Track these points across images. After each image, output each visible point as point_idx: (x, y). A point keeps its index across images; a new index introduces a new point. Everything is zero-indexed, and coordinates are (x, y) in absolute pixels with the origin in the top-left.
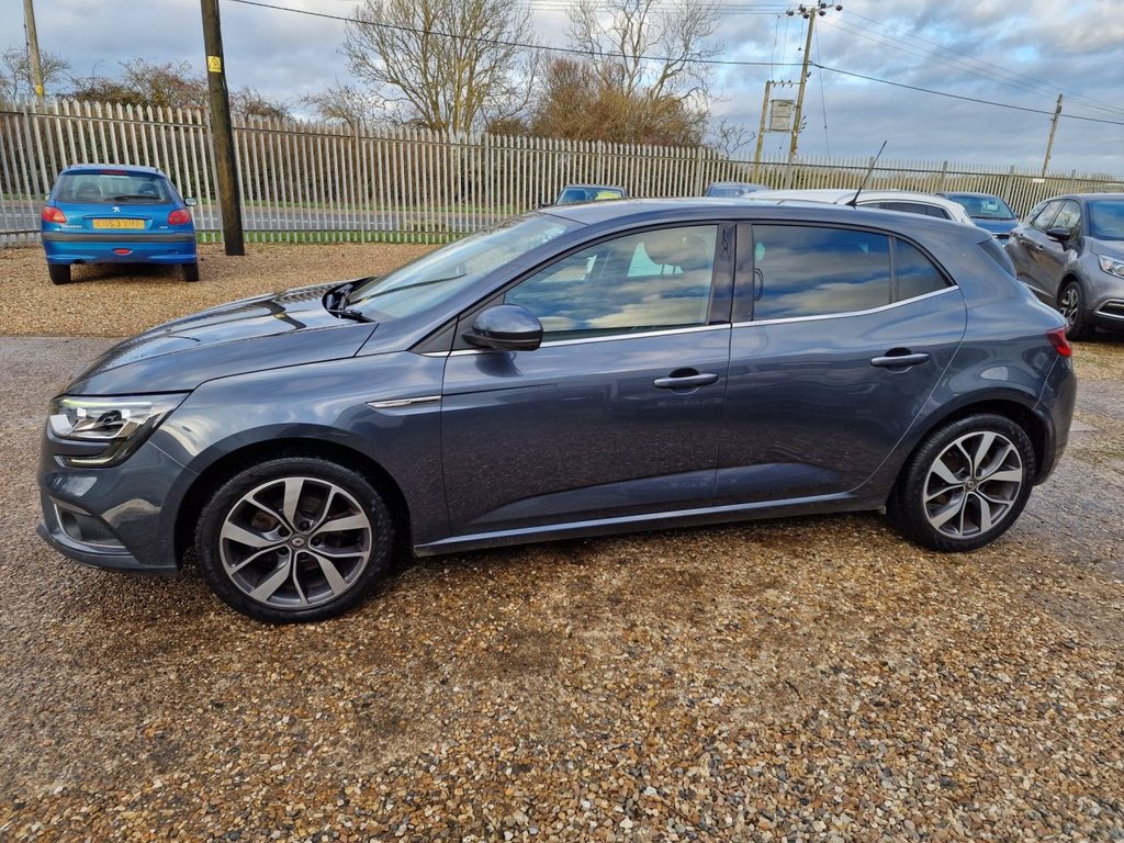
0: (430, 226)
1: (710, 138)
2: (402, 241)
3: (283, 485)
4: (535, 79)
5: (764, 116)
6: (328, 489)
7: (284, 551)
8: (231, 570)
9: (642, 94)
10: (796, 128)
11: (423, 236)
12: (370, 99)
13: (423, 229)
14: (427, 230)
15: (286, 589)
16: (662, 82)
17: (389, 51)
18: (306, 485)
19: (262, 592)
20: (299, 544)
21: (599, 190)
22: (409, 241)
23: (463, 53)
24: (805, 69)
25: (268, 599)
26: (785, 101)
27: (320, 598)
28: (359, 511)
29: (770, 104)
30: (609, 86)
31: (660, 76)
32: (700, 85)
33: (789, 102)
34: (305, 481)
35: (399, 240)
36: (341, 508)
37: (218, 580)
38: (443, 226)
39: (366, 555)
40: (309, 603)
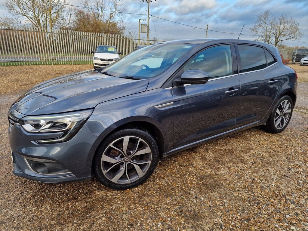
0: (50, 59)
1: (126, 34)
2: (44, 64)
3: (123, 139)
4: (72, 16)
5: (139, 28)
6: (138, 140)
7: (122, 163)
8: (105, 172)
9: (105, 21)
10: (148, 32)
11: (48, 62)
12: (15, 21)
13: (48, 60)
14: (49, 60)
15: (123, 177)
16: (110, 18)
17: (21, 5)
18: (130, 139)
19: (115, 179)
20: (127, 161)
21: (108, 47)
22: (46, 64)
23: (47, 7)
24: (148, 16)
25: (117, 181)
26: (144, 25)
27: (135, 179)
28: (147, 146)
29: (141, 25)
30: (95, 19)
31: (109, 16)
32: (120, 19)
33: (146, 25)
34: (130, 137)
35: (43, 64)
36: (142, 146)
37: (100, 177)
38: (55, 59)
39: (150, 162)
40: (131, 181)
